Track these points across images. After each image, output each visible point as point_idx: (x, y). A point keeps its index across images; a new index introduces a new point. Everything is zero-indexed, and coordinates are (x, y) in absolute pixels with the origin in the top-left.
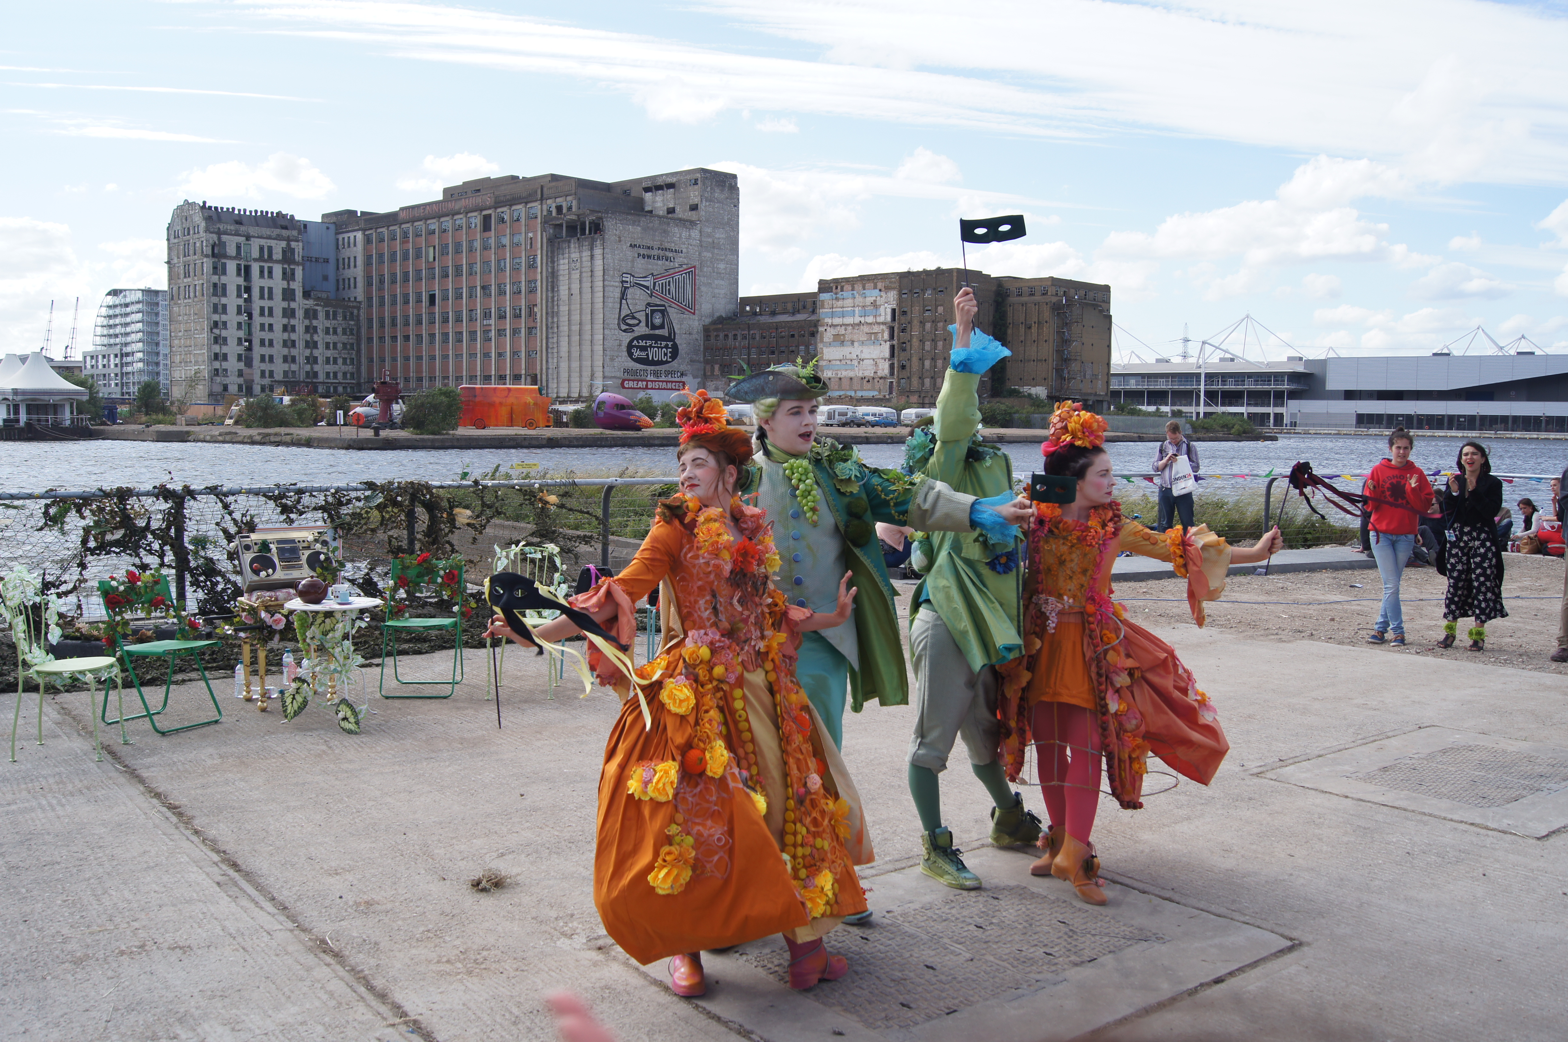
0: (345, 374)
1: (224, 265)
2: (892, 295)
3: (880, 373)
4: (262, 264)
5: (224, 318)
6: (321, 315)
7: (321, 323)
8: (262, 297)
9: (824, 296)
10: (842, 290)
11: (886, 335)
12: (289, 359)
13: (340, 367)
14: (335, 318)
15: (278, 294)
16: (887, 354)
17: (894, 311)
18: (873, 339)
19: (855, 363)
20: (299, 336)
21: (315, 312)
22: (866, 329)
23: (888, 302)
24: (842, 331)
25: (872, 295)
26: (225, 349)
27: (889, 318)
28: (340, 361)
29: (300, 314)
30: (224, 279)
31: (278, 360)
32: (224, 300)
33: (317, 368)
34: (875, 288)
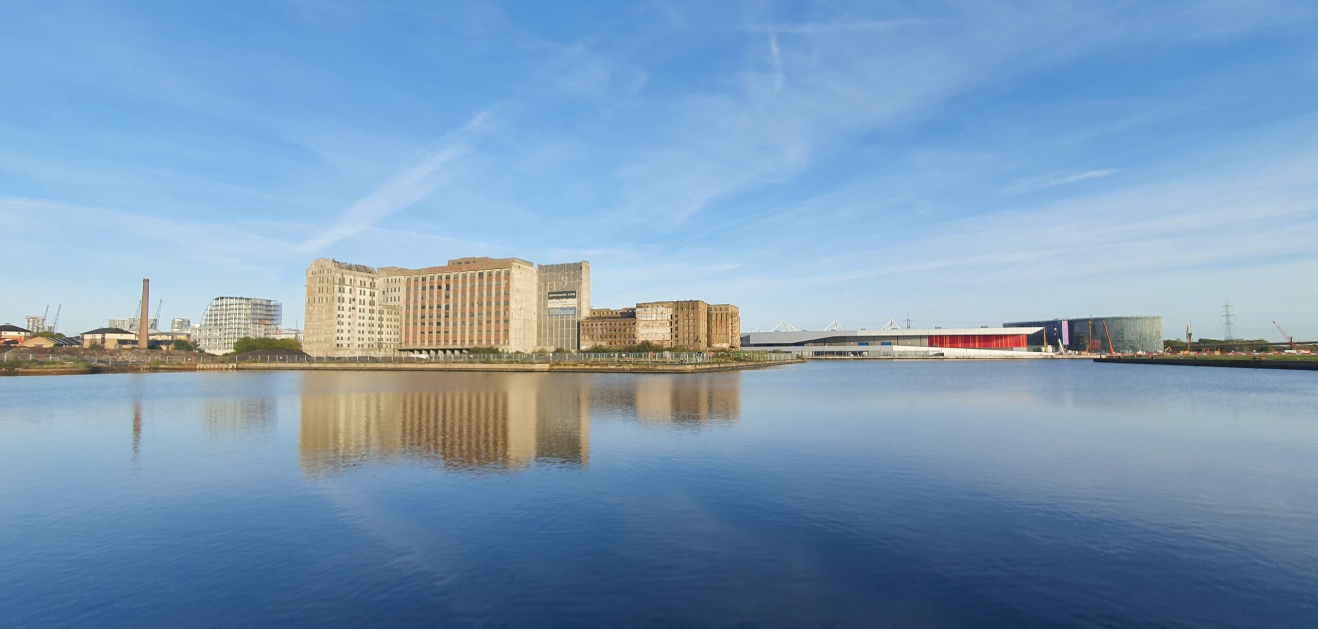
0: (394, 339)
1: (344, 289)
2: (670, 310)
3: (666, 339)
4: (361, 289)
5: (343, 313)
6: (386, 312)
7: (385, 316)
8: (360, 304)
9: (638, 310)
10: (647, 307)
11: (668, 324)
12: (371, 332)
13: (393, 336)
14: (391, 314)
15: (367, 302)
16: (669, 331)
17: (672, 316)
18: (662, 325)
19: (654, 335)
20: (376, 322)
21: (383, 311)
22: (659, 322)
23: (669, 312)
24: (648, 323)
25: (661, 309)
26: (342, 327)
27: (669, 318)
28: (393, 333)
29: (377, 312)
30: (344, 295)
31: (366, 332)
32: (343, 305)
33: (383, 336)
34: (663, 306)
